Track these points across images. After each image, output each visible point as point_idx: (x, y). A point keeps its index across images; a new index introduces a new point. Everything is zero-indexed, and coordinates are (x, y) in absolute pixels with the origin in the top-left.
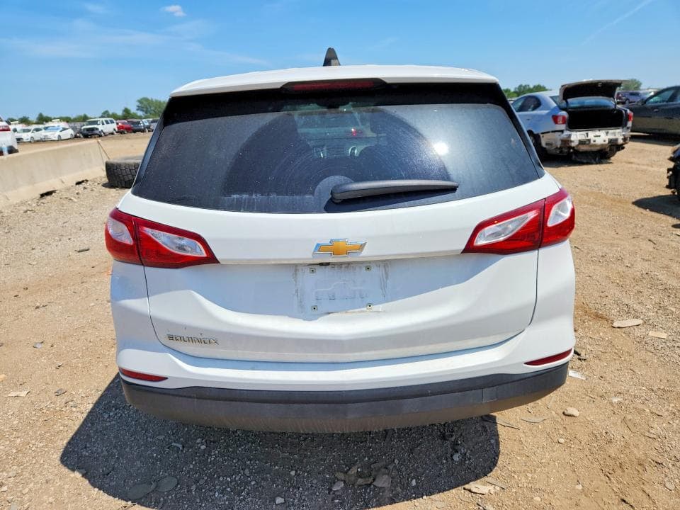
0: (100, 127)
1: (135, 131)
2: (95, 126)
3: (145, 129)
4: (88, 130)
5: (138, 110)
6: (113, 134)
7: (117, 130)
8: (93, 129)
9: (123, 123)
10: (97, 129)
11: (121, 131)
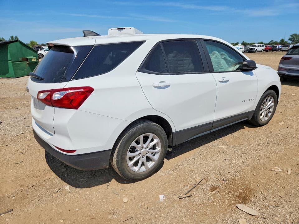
0: (256, 48)
1: (273, 51)
2: (254, 47)
3: (278, 50)
4: (250, 49)
5: (289, 40)
6: (261, 51)
7: (264, 49)
8: (252, 49)
9: (268, 47)
10: (255, 49)
11: (266, 50)
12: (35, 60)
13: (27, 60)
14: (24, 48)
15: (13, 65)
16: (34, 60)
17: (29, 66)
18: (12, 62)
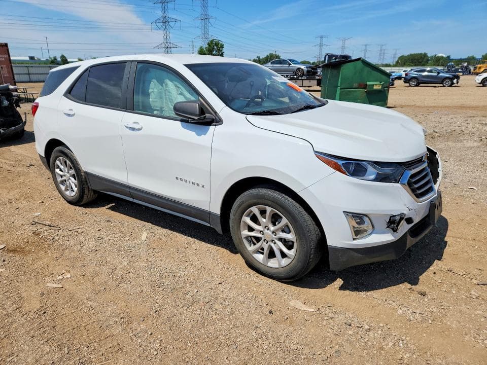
12: (380, 87)
13: (365, 86)
14: (367, 69)
15: (341, 92)
16: (378, 87)
17: (367, 95)
18: (341, 89)
